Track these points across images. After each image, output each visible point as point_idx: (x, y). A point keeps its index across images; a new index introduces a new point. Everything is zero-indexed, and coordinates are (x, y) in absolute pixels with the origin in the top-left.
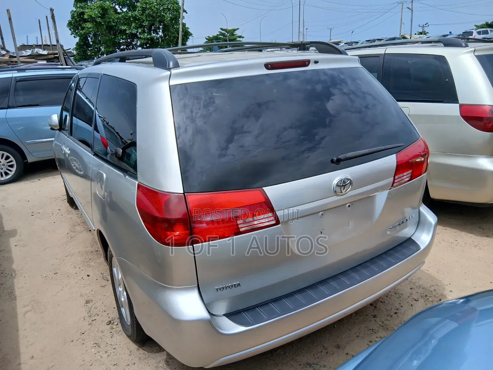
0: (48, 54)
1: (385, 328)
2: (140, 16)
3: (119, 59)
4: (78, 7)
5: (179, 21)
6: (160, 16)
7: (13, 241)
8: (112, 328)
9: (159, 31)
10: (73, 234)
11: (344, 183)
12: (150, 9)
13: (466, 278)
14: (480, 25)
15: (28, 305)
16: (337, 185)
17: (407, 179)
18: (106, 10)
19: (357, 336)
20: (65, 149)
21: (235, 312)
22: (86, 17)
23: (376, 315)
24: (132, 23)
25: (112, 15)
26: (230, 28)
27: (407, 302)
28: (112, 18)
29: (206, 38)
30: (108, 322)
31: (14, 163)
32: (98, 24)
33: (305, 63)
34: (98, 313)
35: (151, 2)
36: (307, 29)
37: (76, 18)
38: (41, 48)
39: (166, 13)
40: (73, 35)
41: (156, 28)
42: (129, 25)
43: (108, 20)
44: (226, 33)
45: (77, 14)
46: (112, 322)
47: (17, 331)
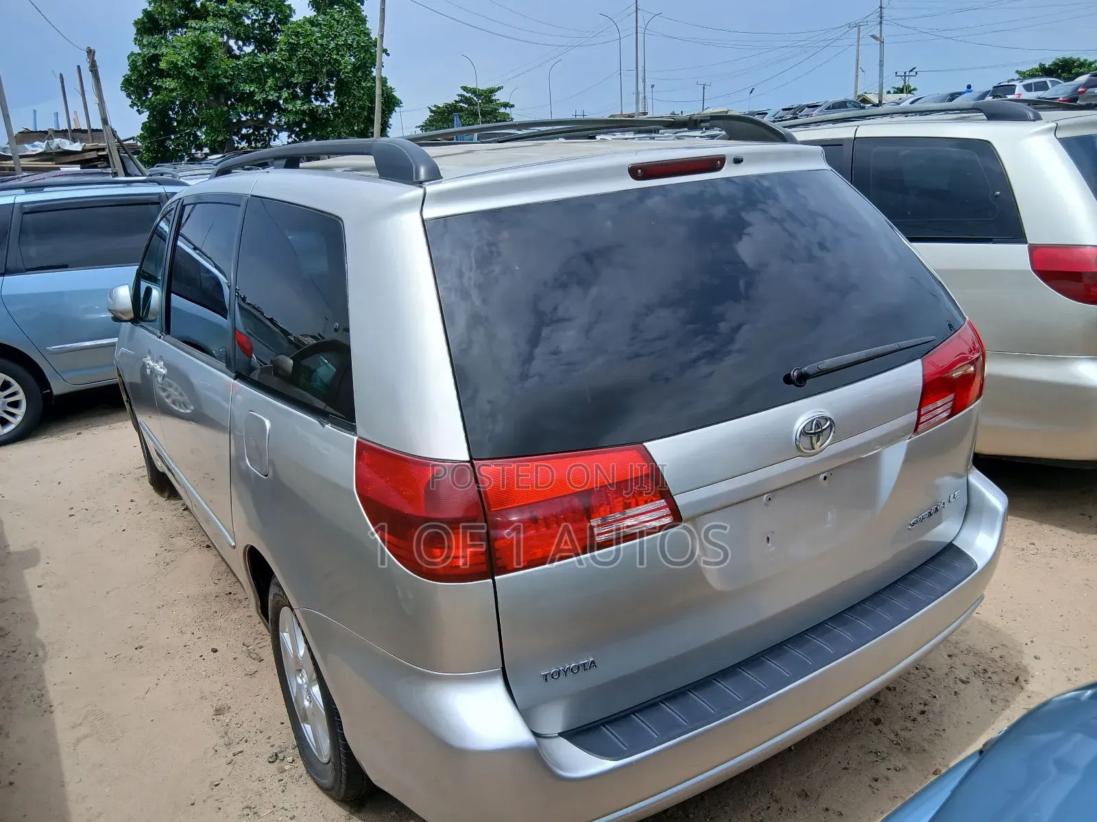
0: (84, 151)
1: (905, 747)
2: (284, 63)
3: (283, 162)
4: (144, 46)
5: (373, 72)
6: (329, 62)
7: (31, 577)
8: (283, 771)
9: (329, 95)
10: (169, 556)
11: (819, 428)
12: (307, 48)
13: (1064, 627)
14: (1027, 71)
15: (81, 724)
16: (804, 433)
17: (945, 414)
18: (209, 50)
19: (844, 769)
20: (152, 364)
21: (585, 728)
22: (163, 65)
23: (880, 717)
24: (266, 77)
25: (222, 60)
26: (483, 86)
27: (945, 687)
28: (223, 67)
29: (429, 108)
30: (271, 757)
31: (21, 396)
32: (190, 82)
33: (713, 164)
34: (246, 735)
35: (309, 32)
36: (653, 86)
37: (141, 68)
38: (66, 137)
39: (342, 56)
40: (135, 108)
41: (321, 89)
42: (261, 82)
43: (214, 72)
44: (475, 98)
45: (144, 61)
46: (281, 756)
47: (63, 786)
